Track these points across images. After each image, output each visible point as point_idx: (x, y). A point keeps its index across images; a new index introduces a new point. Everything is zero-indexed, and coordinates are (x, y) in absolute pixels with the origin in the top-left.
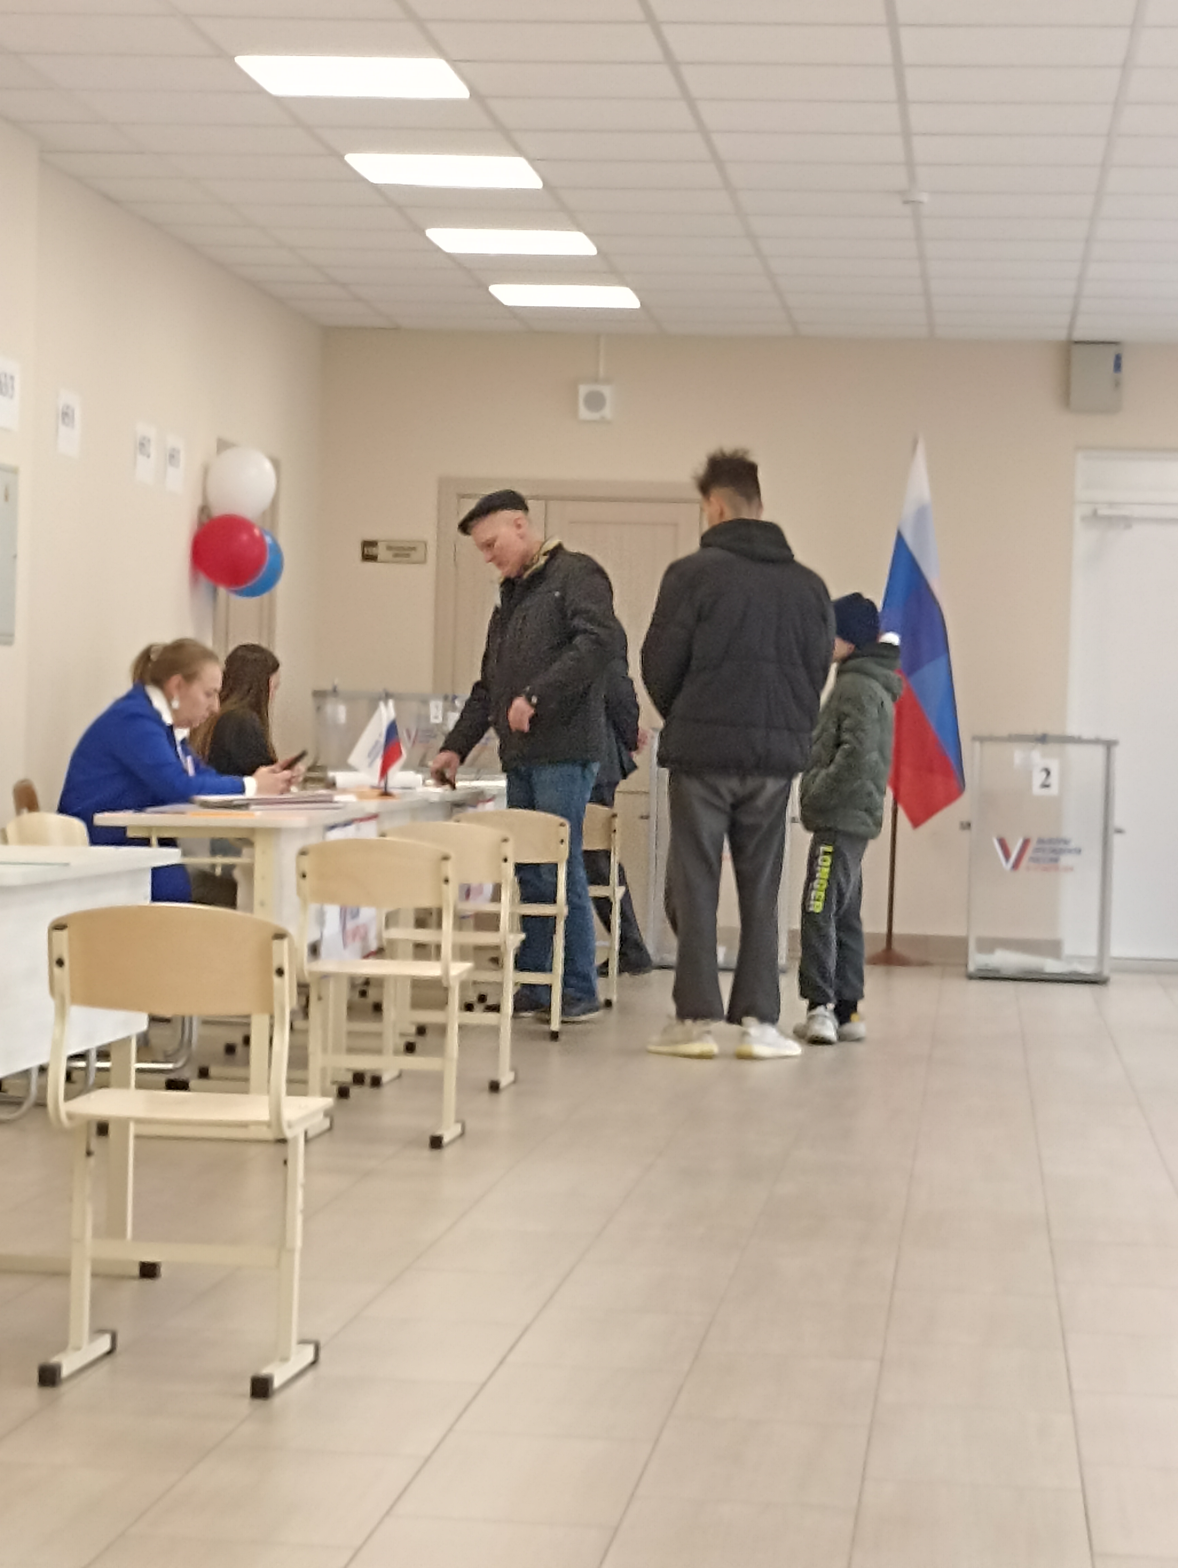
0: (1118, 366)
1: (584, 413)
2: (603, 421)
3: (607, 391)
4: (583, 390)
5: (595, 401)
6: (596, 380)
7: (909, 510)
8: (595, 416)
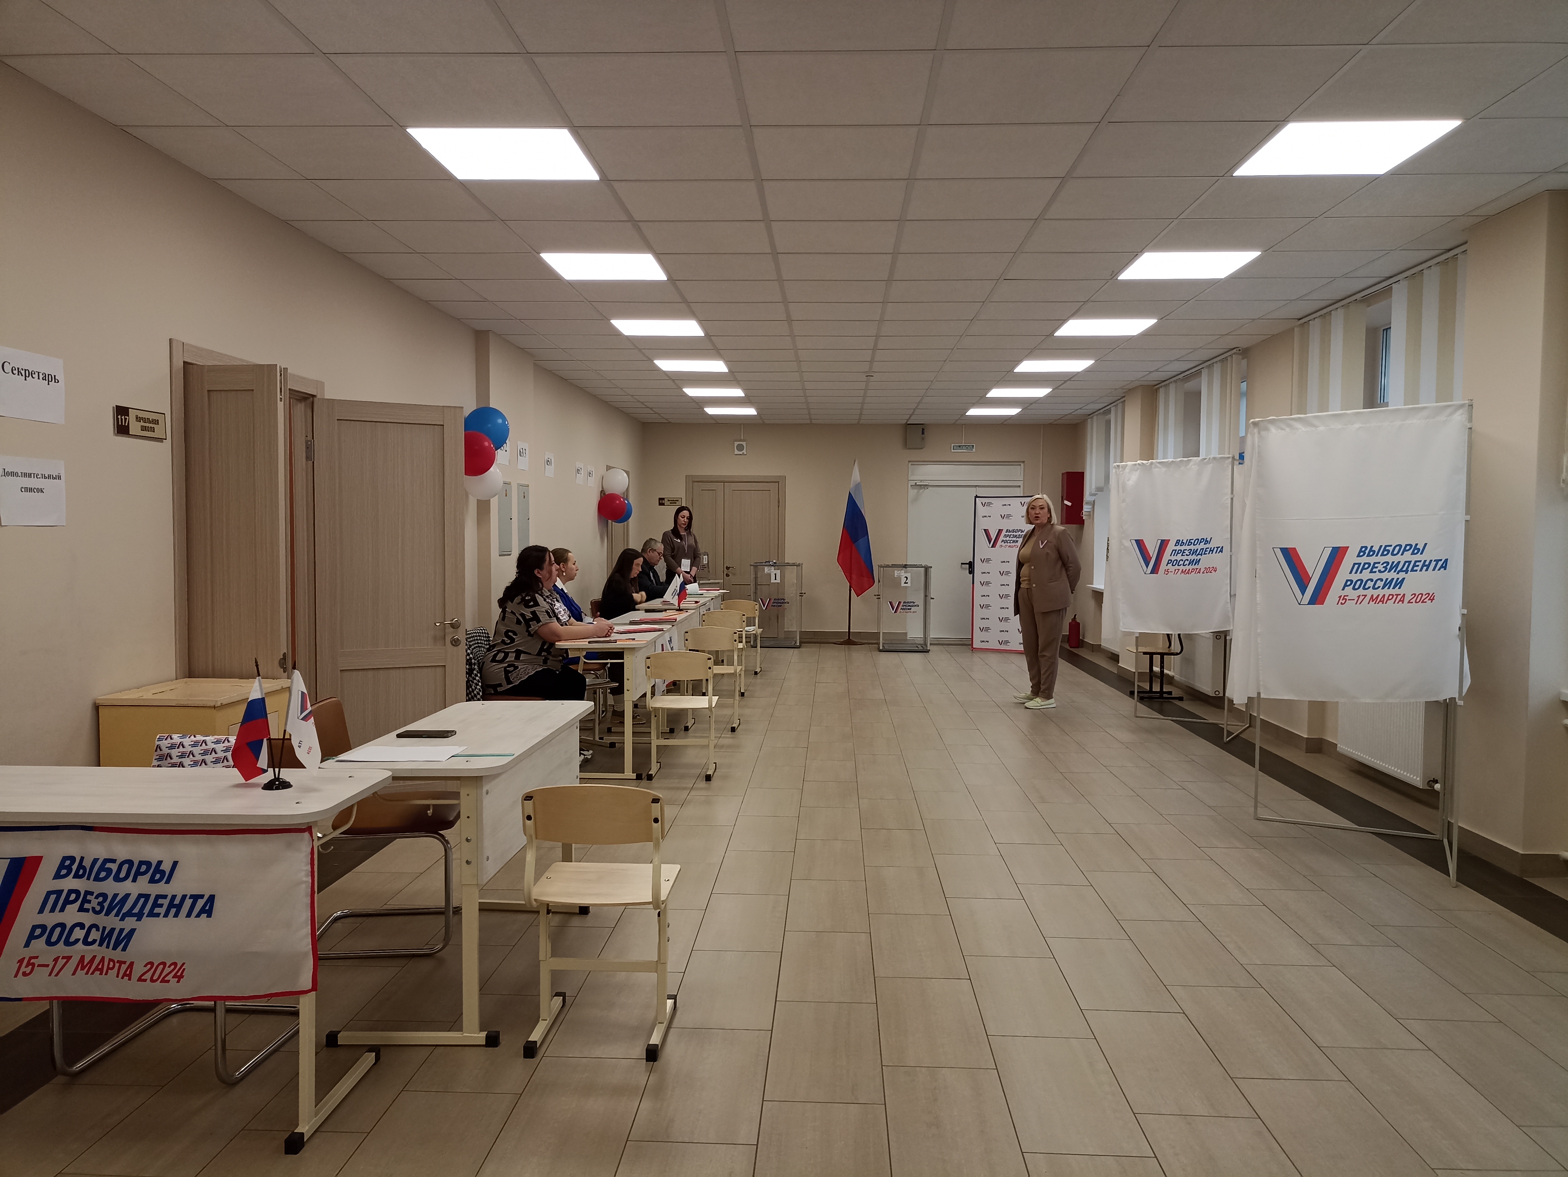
0: (923, 433)
1: (737, 452)
2: (743, 454)
3: (744, 444)
4: (736, 443)
5: (740, 448)
6: (741, 441)
7: (852, 485)
8: (741, 453)
